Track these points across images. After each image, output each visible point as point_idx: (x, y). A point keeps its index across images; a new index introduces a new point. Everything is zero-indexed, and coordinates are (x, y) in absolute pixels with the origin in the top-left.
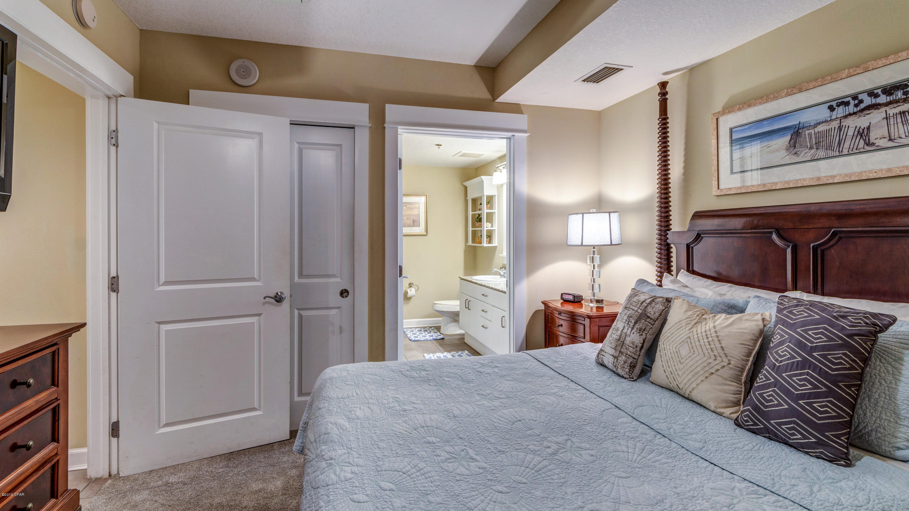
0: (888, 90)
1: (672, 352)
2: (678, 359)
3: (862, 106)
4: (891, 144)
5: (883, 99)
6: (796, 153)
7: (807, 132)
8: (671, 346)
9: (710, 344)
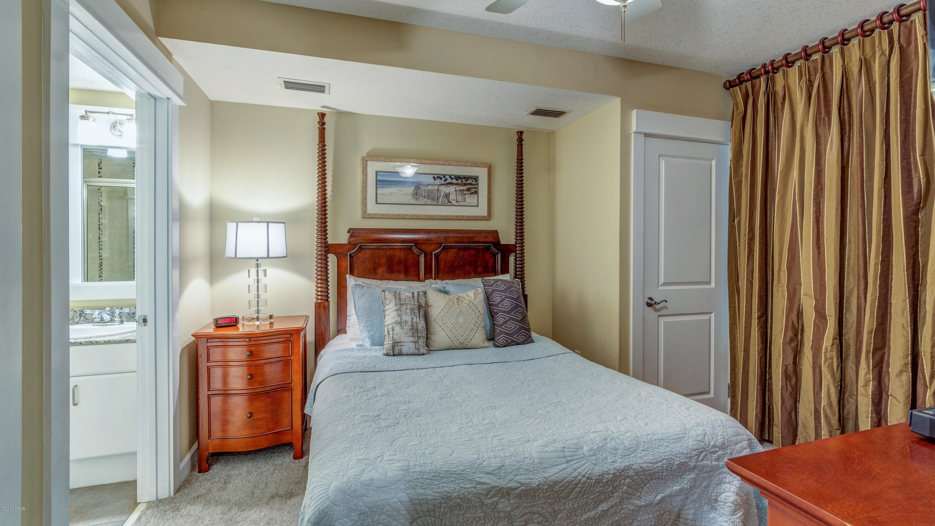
0: (457, 178)
1: (453, 323)
2: (459, 326)
3: (447, 182)
4: (457, 204)
5: (454, 181)
6: (417, 199)
7: (423, 188)
8: (450, 320)
9: (474, 311)
